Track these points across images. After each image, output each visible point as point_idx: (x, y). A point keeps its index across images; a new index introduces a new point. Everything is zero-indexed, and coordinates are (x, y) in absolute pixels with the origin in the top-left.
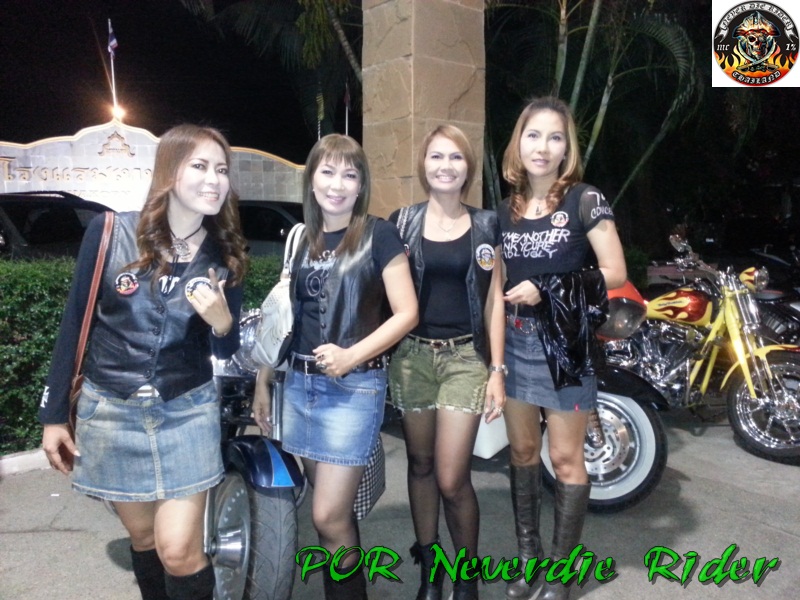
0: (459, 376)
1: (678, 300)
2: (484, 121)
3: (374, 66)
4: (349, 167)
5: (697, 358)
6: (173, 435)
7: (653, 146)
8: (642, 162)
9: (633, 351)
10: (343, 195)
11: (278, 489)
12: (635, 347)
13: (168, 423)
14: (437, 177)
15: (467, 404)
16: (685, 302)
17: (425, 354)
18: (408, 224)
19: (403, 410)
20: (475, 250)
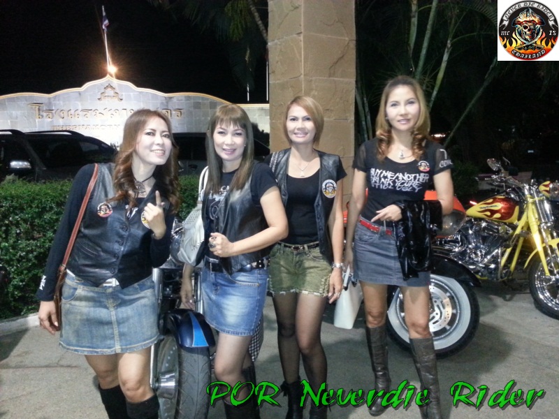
0: (312, 270)
1: (494, 205)
2: (355, 77)
3: (276, 41)
4: (236, 128)
5: (507, 247)
6: (126, 311)
7: (481, 89)
8: (473, 102)
9: (462, 240)
10: (234, 147)
11: (197, 348)
12: (463, 237)
13: (123, 303)
14: (295, 134)
15: (317, 289)
16: (499, 206)
17: (288, 255)
18: (278, 164)
19: (273, 293)
20: (322, 185)
